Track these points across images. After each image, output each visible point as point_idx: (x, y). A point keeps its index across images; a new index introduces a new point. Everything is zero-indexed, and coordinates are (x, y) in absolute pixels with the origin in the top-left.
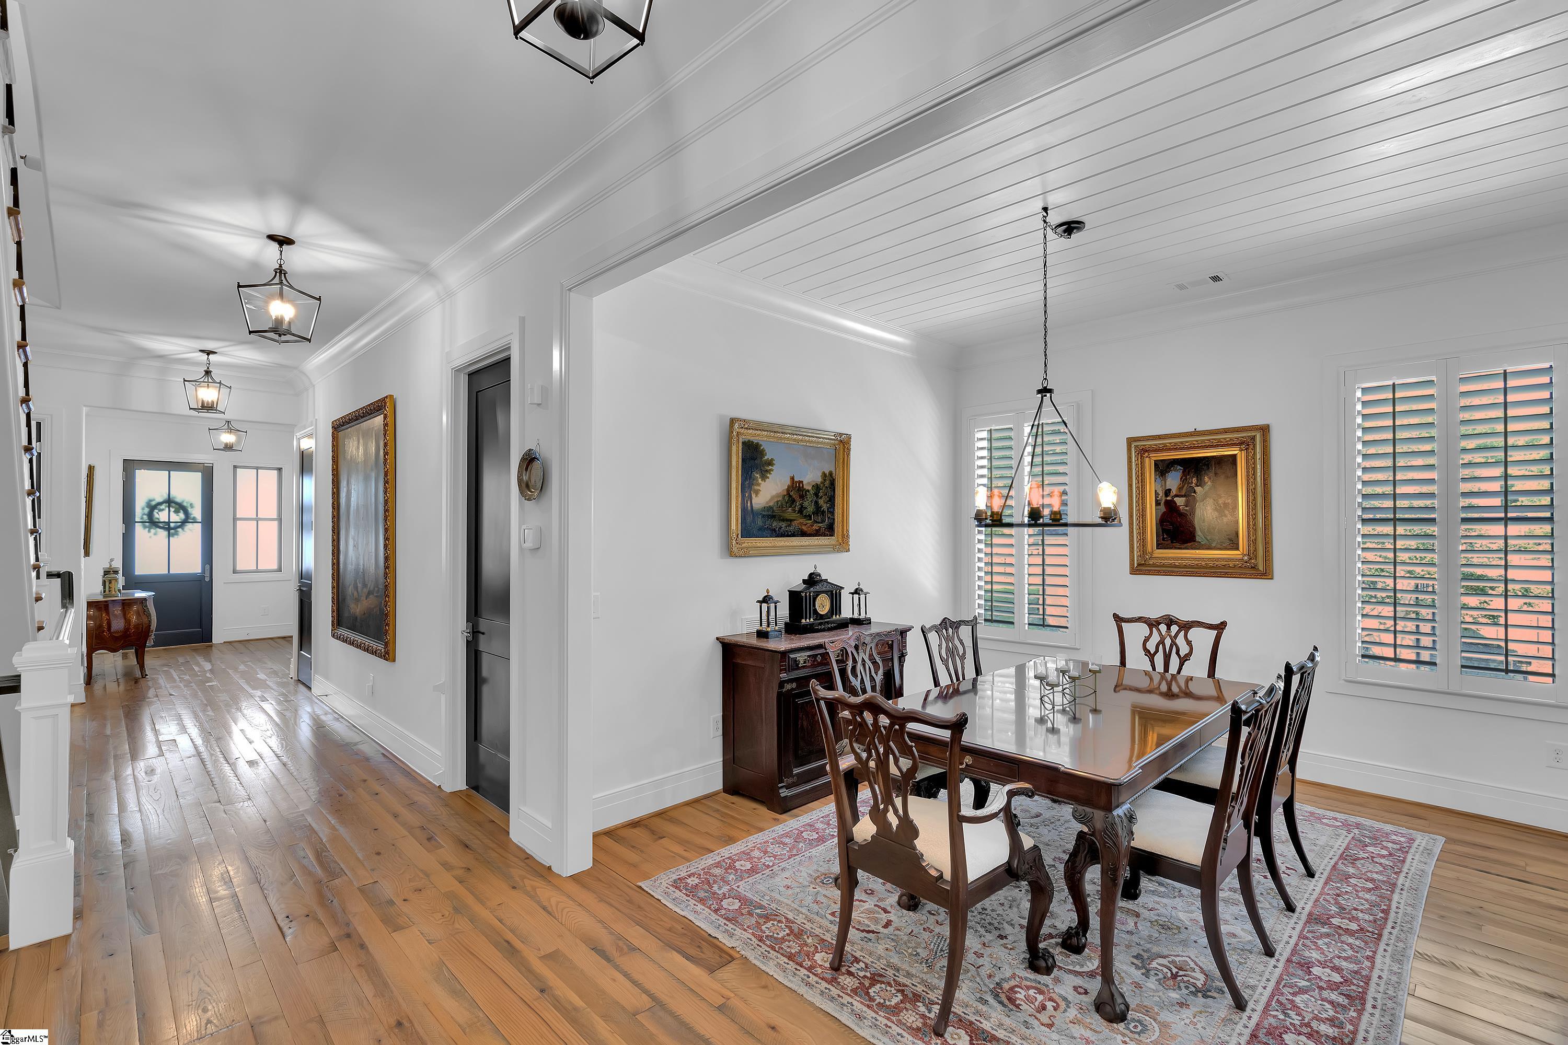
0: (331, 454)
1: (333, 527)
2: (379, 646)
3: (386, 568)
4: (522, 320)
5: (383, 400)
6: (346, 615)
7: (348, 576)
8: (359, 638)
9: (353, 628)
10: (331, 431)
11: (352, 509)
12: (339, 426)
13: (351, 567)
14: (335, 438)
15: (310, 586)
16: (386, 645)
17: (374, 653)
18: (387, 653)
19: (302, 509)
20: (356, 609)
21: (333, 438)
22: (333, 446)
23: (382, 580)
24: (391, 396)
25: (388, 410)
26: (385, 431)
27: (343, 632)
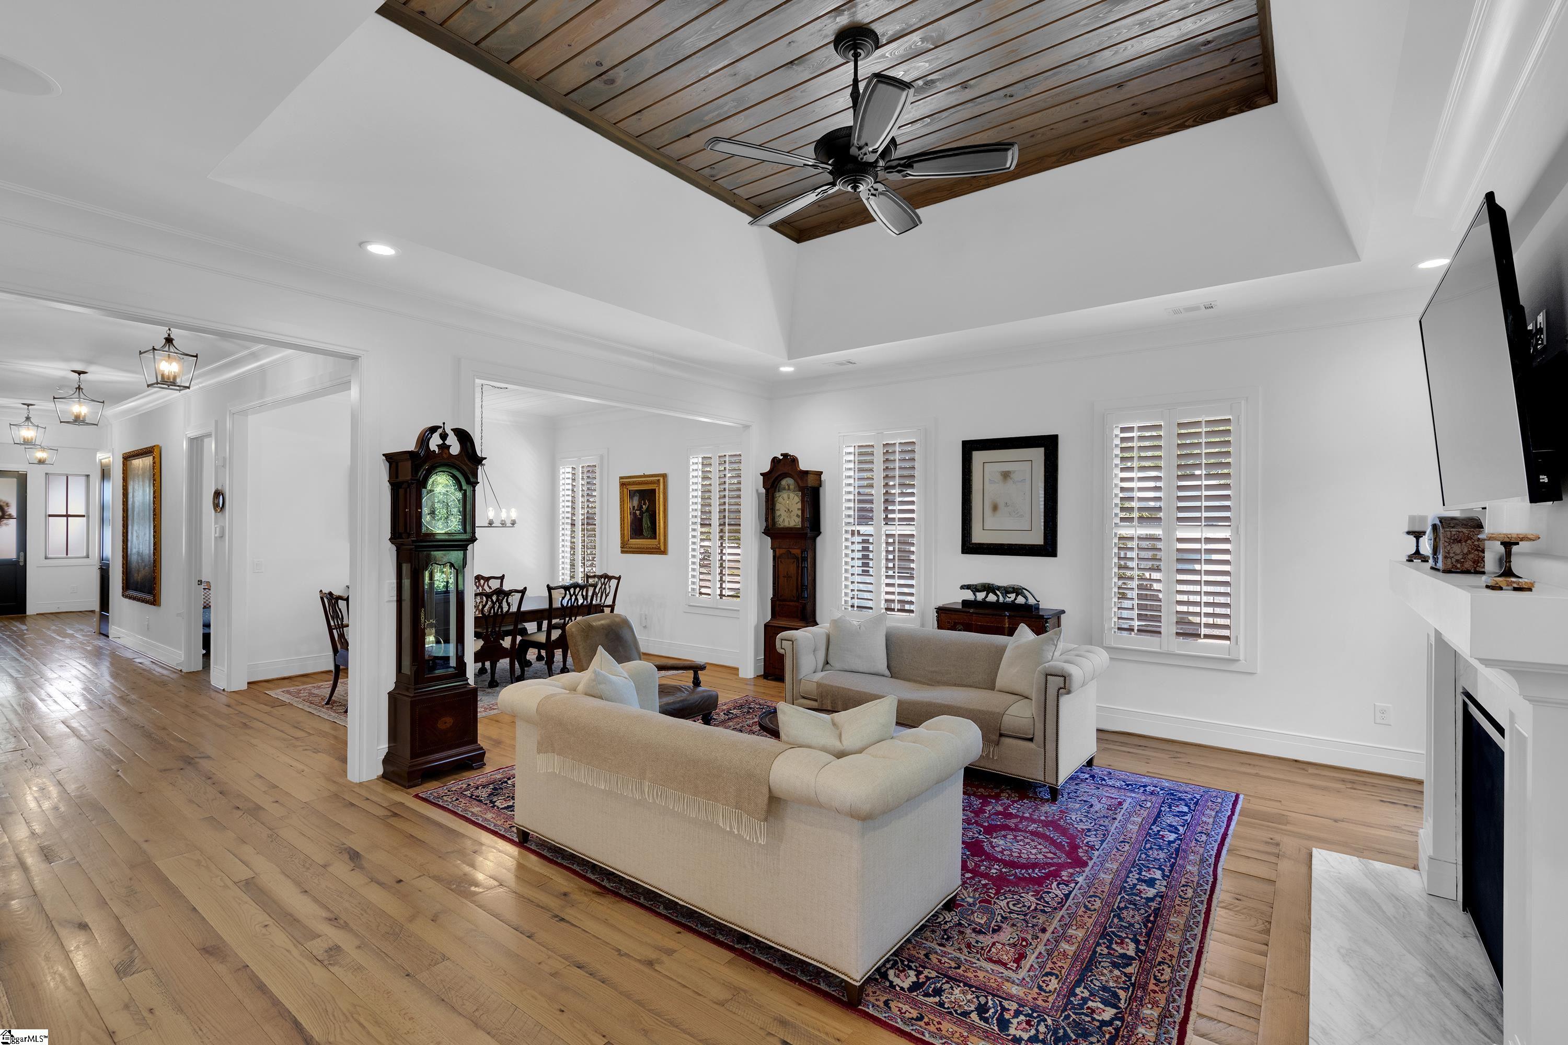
0: (122, 475)
1: (123, 524)
2: (149, 597)
3: (155, 549)
4: (216, 422)
5: (153, 447)
6: (132, 581)
7: (134, 558)
8: (139, 595)
9: (136, 590)
10: (122, 460)
11: (135, 513)
12: (128, 458)
13: (134, 551)
14: (124, 464)
15: (108, 565)
16: (154, 597)
17: (147, 602)
18: (155, 601)
19: (102, 508)
20: (137, 577)
21: (124, 465)
22: (123, 470)
23: (152, 557)
24: (158, 446)
25: (156, 453)
26: (154, 467)
27: (131, 593)
